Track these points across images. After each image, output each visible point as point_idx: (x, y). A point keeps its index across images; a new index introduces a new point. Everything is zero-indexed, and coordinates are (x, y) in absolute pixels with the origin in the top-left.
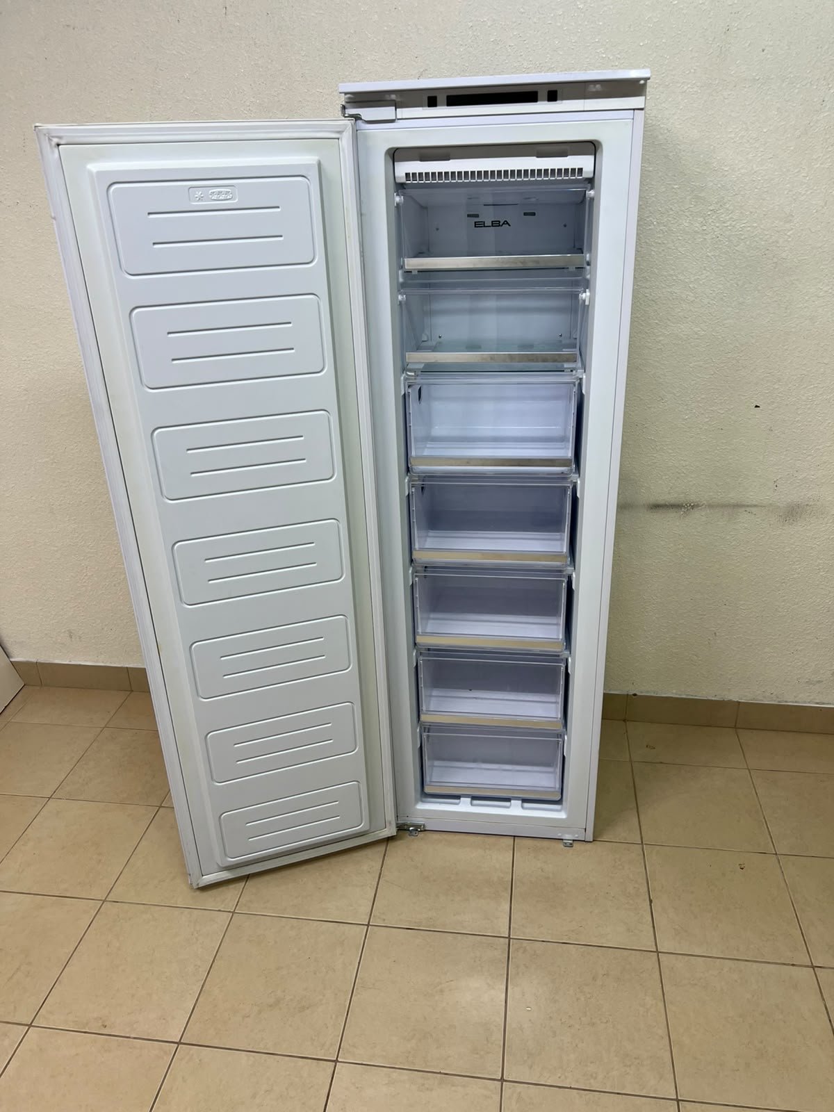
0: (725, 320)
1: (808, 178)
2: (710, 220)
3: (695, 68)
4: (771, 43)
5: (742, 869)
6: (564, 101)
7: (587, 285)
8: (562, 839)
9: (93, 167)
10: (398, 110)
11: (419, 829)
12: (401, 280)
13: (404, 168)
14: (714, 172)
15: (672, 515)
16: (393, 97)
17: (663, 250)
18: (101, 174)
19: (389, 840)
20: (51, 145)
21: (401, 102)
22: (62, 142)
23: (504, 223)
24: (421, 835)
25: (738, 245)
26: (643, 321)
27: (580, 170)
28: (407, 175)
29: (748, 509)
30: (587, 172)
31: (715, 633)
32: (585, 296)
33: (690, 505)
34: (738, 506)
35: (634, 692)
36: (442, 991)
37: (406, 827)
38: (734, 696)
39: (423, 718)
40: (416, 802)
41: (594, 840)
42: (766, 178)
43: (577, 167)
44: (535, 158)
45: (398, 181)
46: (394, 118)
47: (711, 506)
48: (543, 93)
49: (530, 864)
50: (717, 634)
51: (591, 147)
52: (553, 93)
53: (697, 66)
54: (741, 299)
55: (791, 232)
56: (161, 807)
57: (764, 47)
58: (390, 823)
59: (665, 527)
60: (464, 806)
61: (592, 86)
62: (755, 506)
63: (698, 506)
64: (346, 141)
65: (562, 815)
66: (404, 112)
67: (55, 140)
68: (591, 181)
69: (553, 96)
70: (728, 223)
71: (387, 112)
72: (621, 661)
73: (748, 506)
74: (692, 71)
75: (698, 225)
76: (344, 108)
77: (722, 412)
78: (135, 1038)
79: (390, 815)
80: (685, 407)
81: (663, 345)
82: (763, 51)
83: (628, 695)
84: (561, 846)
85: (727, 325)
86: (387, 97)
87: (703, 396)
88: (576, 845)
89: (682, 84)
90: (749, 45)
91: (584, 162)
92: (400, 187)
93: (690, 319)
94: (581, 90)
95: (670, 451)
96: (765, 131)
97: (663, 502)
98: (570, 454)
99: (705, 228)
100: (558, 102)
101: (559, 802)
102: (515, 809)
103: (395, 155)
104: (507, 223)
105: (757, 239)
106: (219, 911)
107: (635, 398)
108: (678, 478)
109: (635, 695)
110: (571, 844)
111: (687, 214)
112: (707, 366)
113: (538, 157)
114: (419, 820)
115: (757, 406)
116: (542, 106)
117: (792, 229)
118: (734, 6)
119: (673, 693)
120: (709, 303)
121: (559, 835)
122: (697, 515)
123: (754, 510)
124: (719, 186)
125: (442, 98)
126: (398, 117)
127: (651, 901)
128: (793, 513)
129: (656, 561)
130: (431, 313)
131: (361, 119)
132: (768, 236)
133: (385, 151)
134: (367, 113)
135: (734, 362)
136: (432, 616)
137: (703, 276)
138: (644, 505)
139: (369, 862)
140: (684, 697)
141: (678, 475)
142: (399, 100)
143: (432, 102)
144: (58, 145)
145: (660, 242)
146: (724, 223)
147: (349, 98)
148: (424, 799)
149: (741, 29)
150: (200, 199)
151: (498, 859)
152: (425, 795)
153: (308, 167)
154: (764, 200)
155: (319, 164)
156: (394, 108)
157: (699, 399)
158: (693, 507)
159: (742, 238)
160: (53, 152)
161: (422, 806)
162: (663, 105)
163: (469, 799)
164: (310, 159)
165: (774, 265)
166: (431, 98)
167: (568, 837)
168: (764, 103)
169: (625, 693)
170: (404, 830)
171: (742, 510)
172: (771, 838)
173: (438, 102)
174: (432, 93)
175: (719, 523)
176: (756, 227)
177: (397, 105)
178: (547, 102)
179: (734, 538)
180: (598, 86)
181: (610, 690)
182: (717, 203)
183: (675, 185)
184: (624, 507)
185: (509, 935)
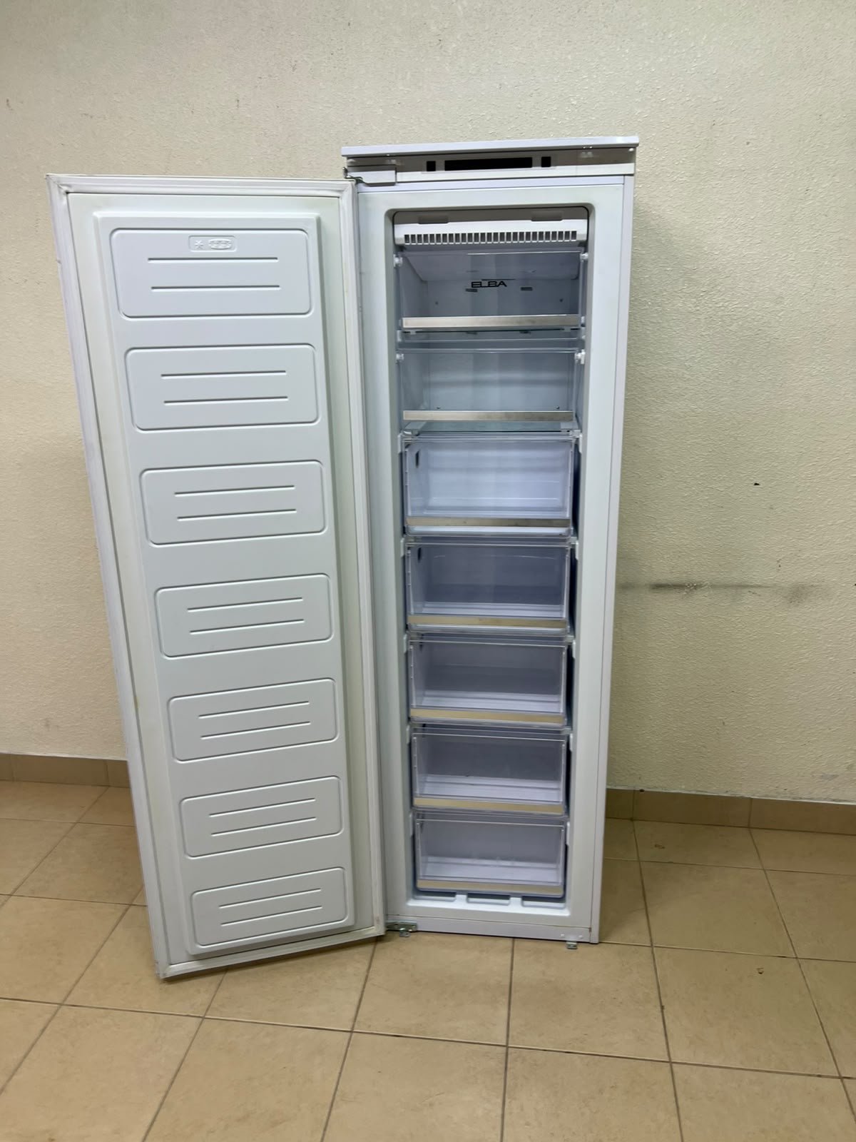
0: (722, 397)
1: (795, 262)
2: (703, 301)
3: (684, 159)
4: (754, 137)
5: (761, 973)
6: (558, 167)
7: (582, 345)
8: (565, 941)
9: (99, 214)
10: (398, 173)
11: (411, 930)
12: (399, 340)
13: (403, 230)
14: (705, 256)
15: (674, 596)
16: (394, 161)
17: (658, 329)
18: (105, 220)
19: (378, 940)
20: (60, 191)
21: (401, 166)
22: (71, 191)
23: (500, 284)
24: (413, 936)
25: (731, 325)
26: (639, 398)
27: (574, 233)
28: (407, 237)
29: (753, 590)
30: (582, 235)
31: (724, 723)
32: (580, 355)
33: (693, 585)
34: (741, 586)
35: (641, 788)
36: (431, 1105)
37: (396, 927)
38: (745, 792)
39: (417, 802)
40: (408, 899)
41: (600, 943)
42: (756, 261)
43: (571, 230)
44: (530, 221)
45: (398, 242)
46: (394, 181)
47: (713, 586)
48: (537, 159)
49: (530, 968)
50: (726, 723)
51: (584, 211)
52: (547, 158)
53: (685, 158)
54: (736, 378)
55: (782, 313)
56: (131, 905)
57: (749, 141)
58: (378, 921)
59: (667, 608)
60: (458, 904)
61: (584, 153)
62: (760, 586)
63: (701, 586)
64: (346, 200)
65: (565, 913)
66: (403, 176)
67: (65, 188)
68: (585, 245)
69: (546, 163)
70: (721, 304)
71: (387, 176)
72: (627, 752)
73: (752, 587)
75: (691, 305)
76: (346, 171)
77: (722, 490)
79: (378, 911)
80: (685, 485)
81: (660, 422)
82: (748, 143)
83: (634, 791)
84: (563, 948)
85: (723, 403)
86: (388, 162)
87: (702, 474)
88: (581, 947)
89: (672, 173)
90: (735, 138)
91: (577, 226)
92: (400, 249)
93: (686, 397)
94: (573, 155)
95: (671, 529)
96: (752, 217)
97: (664, 582)
98: (568, 514)
99: (698, 308)
100: (551, 167)
101: (561, 899)
102: (515, 907)
103: (395, 217)
104: (504, 284)
105: (749, 319)
106: (190, 1016)
107: (634, 475)
108: (679, 557)
109: (642, 791)
110: (575, 946)
111: (681, 295)
112: (705, 443)
113: (533, 220)
114: (410, 920)
115: (756, 484)
116: (537, 171)
117: (783, 310)
118: (719, 102)
119: (682, 789)
120: (705, 381)
121: (562, 936)
122: (699, 596)
123: (758, 591)
124: (710, 268)
125: (440, 162)
126: (398, 180)
127: (662, 1007)
128: (797, 594)
129: (660, 644)
131: (362, 182)
132: (760, 317)
133: (386, 210)
134: (368, 176)
135: (732, 439)
136: (427, 693)
137: (698, 355)
138: (646, 585)
139: (355, 962)
140: (694, 793)
141: (679, 555)
142: (399, 164)
143: (431, 167)
144: (68, 193)
145: (655, 321)
146: (716, 303)
147: (351, 162)
148: (416, 897)
149: (726, 124)
150: (200, 247)
151: (495, 962)
152: (418, 892)
153: (307, 221)
154: (754, 282)
155: (319, 221)
156: (394, 172)
157: (698, 476)
158: (696, 587)
159: (735, 318)
160: (61, 200)
161: (413, 903)
163: (465, 897)
164: (312, 215)
165: (767, 344)
166: (430, 162)
167: (572, 938)
168: (751, 191)
169: (632, 789)
170: (393, 930)
171: (746, 590)
172: (791, 941)
173: (437, 167)
174: (431, 159)
175: (722, 604)
176: (748, 308)
177: (398, 169)
178: (541, 168)
179: (739, 620)
180: (590, 154)
181: (616, 786)
182: (708, 285)
183: (668, 267)
184: (627, 587)
185: (507, 1044)
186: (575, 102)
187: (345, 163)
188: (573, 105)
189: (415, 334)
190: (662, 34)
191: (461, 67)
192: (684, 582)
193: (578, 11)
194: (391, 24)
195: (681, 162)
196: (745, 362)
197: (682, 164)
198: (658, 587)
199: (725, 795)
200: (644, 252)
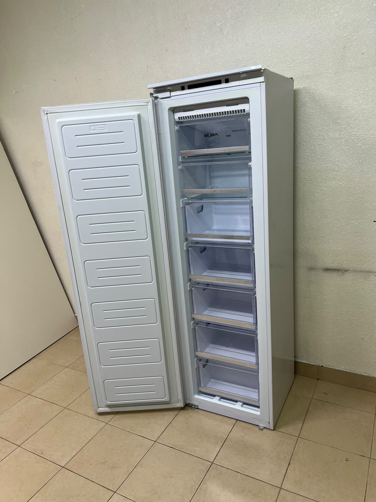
0: (355, 179)
2: (343, 132)
3: (331, 66)
4: (366, 50)
5: (347, 461)
6: (232, 82)
8: (259, 426)
9: (58, 120)
10: (171, 93)
11: (196, 407)
12: (180, 160)
13: (178, 115)
14: (344, 111)
15: (335, 275)
16: (169, 88)
17: (322, 147)
18: (59, 122)
19: (180, 409)
20: (44, 113)
21: (172, 90)
22: (48, 113)
23: (215, 135)
24: (196, 410)
25: (358, 143)
26: (314, 180)
27: (244, 110)
28: (179, 118)
29: (375, 274)
30: (248, 111)
31: (363, 339)
32: (250, 164)
33: (344, 270)
34: (369, 272)
35: (322, 365)
36: (172, 477)
37: (190, 405)
39: (198, 354)
40: (195, 394)
41: (274, 430)
42: (370, 111)
43: (242, 109)
44: (226, 107)
45: (176, 121)
46: (169, 96)
47: (355, 271)
48: (223, 80)
49: (238, 433)
50: (364, 339)
51: (245, 100)
52: (227, 79)
53: (332, 65)
54: (362, 169)
57: (363, 53)
58: (180, 401)
59: (332, 280)
60: (216, 400)
61: (242, 75)
63: (348, 271)
64: (150, 106)
65: (258, 413)
66: (173, 94)
67: (46, 112)
68: (248, 115)
69: (227, 81)
70: (352, 133)
71: (167, 94)
72: (315, 347)
73: (374, 272)
75: (337, 135)
76: (151, 94)
77: (357, 224)
78: (49, 461)
79: (180, 397)
80: (338, 221)
81: (324, 191)
82: (363, 54)
83: (319, 366)
84: (257, 429)
85: (356, 182)
86: (167, 88)
87: (346, 216)
88: (265, 430)
89: (325, 73)
90: (356, 53)
91: (245, 107)
92: (178, 123)
93: (337, 179)
94: (237, 77)
95: (332, 242)
96: (367, 89)
97: (330, 268)
99: (341, 136)
100: (229, 83)
101: (257, 407)
102: (238, 406)
103: (174, 110)
104: (217, 134)
105: (367, 140)
106: (102, 421)
107: (313, 216)
109: (322, 366)
110: (262, 429)
111: (332, 130)
112: (347, 201)
113: (227, 106)
114: (196, 403)
115: (374, 221)
116: (224, 85)
118: (347, 36)
119: (342, 368)
120: (346, 171)
121: (257, 423)
122: (348, 276)
124: (346, 116)
125: (186, 86)
126: (171, 95)
127: (289, 464)
129: (329, 297)
130: (214, 177)
131: (158, 98)
132: (373, 138)
133: (168, 108)
134: (160, 95)
135: (361, 199)
137: (342, 159)
138: (321, 268)
139: (168, 416)
140: (348, 371)
141: (337, 255)
142: (171, 89)
143: (183, 89)
144: (47, 114)
145: (320, 143)
146: (350, 133)
147: (155, 90)
148: (200, 394)
149: (351, 46)
150: (94, 130)
151: (224, 428)
152: (201, 393)
153: (134, 116)
154: (369, 121)
155: (139, 116)
156: (169, 92)
157: (344, 217)
158: (346, 271)
159: (360, 139)
160: (45, 116)
161: (197, 396)
162: (317, 83)
163: (219, 398)
164: (136, 113)
166: (182, 87)
167: (262, 425)
168: (366, 77)
169: (318, 365)
170: (188, 406)
171: (371, 274)
172: (371, 450)
173: (185, 88)
174: (183, 85)
175: (360, 280)
176: (366, 134)
177: (170, 91)
178: (225, 84)
179: (368, 289)
180: (245, 75)
181: (310, 362)
182: (346, 125)
183: (325, 118)
184: (312, 269)
185: (213, 462)
186: (279, 47)
187: (152, 91)
188: (278, 48)
189: (187, 157)
190: (318, 9)
191: (230, 39)
192: (340, 268)
193: (279, 6)
194: (202, 26)
195: (330, 67)
196: (366, 161)
197: (331, 68)
199: (364, 375)
200: (313, 112)
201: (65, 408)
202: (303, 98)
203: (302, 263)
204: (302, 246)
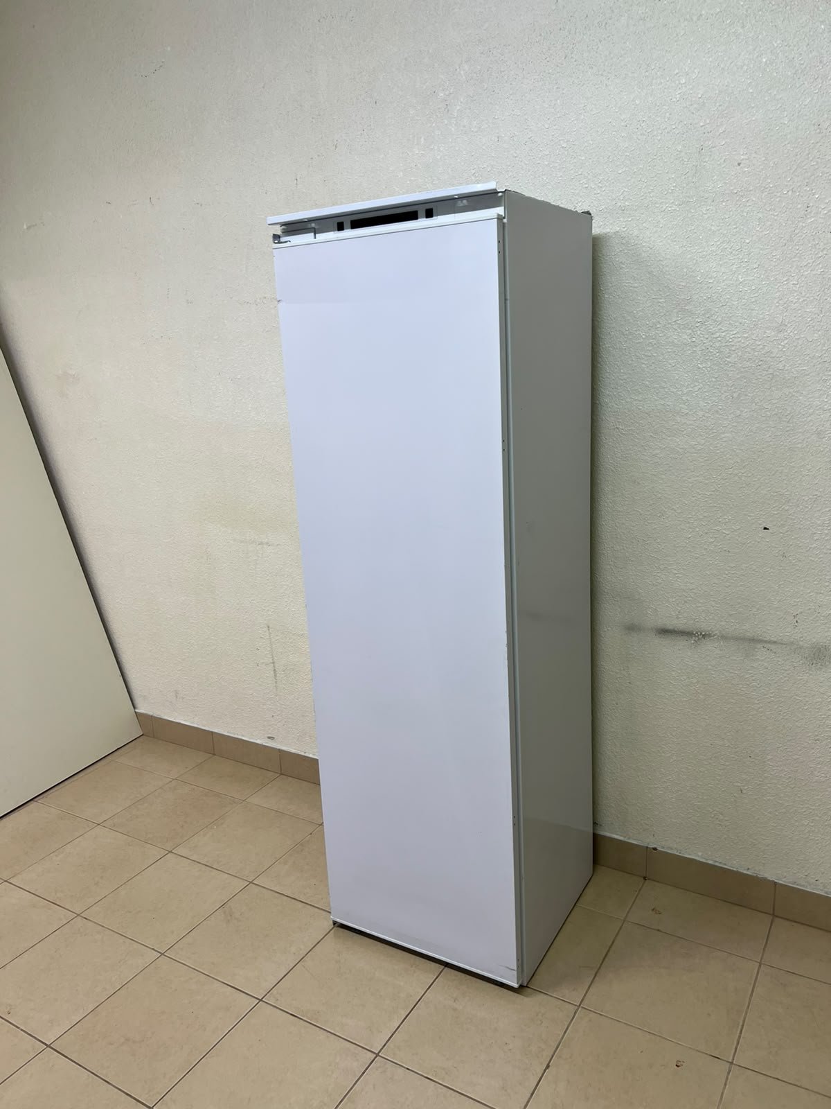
0: (724, 433)
1: (798, 286)
2: (699, 332)
3: (672, 188)
4: (746, 157)
5: (678, 1066)
6: (439, 217)
10: (317, 235)
14: (699, 285)
15: (682, 643)
16: (313, 225)
17: (653, 363)
21: (318, 229)
25: (729, 356)
26: (637, 434)
29: (768, 646)
31: (741, 791)
33: (701, 634)
34: (754, 640)
35: (655, 846)
38: (770, 874)
42: (753, 288)
46: (314, 242)
47: (724, 637)
48: (422, 212)
50: (744, 791)
52: (429, 209)
53: (674, 186)
54: (738, 412)
55: (786, 342)
57: (740, 161)
59: (674, 655)
61: (460, 202)
62: (775, 642)
63: (709, 635)
66: (322, 237)
69: (429, 214)
70: (718, 334)
71: (308, 238)
72: (639, 805)
73: (766, 642)
74: (670, 191)
76: (276, 237)
77: (727, 533)
78: (22, 1030)
80: (688, 525)
81: (660, 458)
82: (739, 164)
83: (647, 847)
85: (724, 439)
86: (309, 226)
87: (706, 514)
89: (661, 203)
90: (724, 161)
93: (685, 432)
94: (449, 205)
95: (675, 572)
96: (747, 241)
97: (671, 628)
99: (694, 339)
100: (434, 218)
105: (749, 349)
106: (153, 949)
107: (634, 512)
108: (686, 602)
109: (655, 849)
111: (675, 327)
112: (707, 482)
115: (765, 528)
116: (422, 222)
117: (786, 339)
118: (707, 126)
119: (698, 856)
120: (704, 416)
122: (709, 647)
123: (773, 647)
124: (705, 298)
125: (347, 224)
127: (548, 1066)
128: (819, 655)
129: (669, 694)
132: (761, 347)
134: (295, 240)
135: (737, 478)
137: (696, 389)
138: (652, 629)
139: (300, 945)
140: (710, 862)
141: (686, 599)
142: (316, 227)
143: (341, 227)
145: (650, 354)
146: (713, 334)
147: (283, 229)
149: (715, 147)
154: (752, 310)
156: (313, 234)
157: (701, 517)
158: (704, 636)
159: (733, 349)
162: (644, 225)
165: (771, 376)
166: (340, 223)
168: (745, 214)
169: (646, 845)
171: (759, 646)
172: (738, 1044)
173: (345, 227)
174: (340, 220)
175: (735, 658)
176: (747, 337)
177: (315, 232)
178: (425, 219)
179: (754, 678)
180: (465, 201)
181: (629, 838)
182: (703, 315)
183: (661, 299)
184: (632, 628)
185: (380, 1052)
186: (564, 145)
187: (278, 230)
188: (563, 147)
190: (646, 66)
191: (464, 127)
192: (692, 629)
194: (408, 97)
196: (746, 395)
197: (672, 193)
198: (664, 632)
199: (745, 872)
200: (636, 285)
201: (78, 915)
202: (615, 256)
203: (612, 615)
204: (610, 576)
